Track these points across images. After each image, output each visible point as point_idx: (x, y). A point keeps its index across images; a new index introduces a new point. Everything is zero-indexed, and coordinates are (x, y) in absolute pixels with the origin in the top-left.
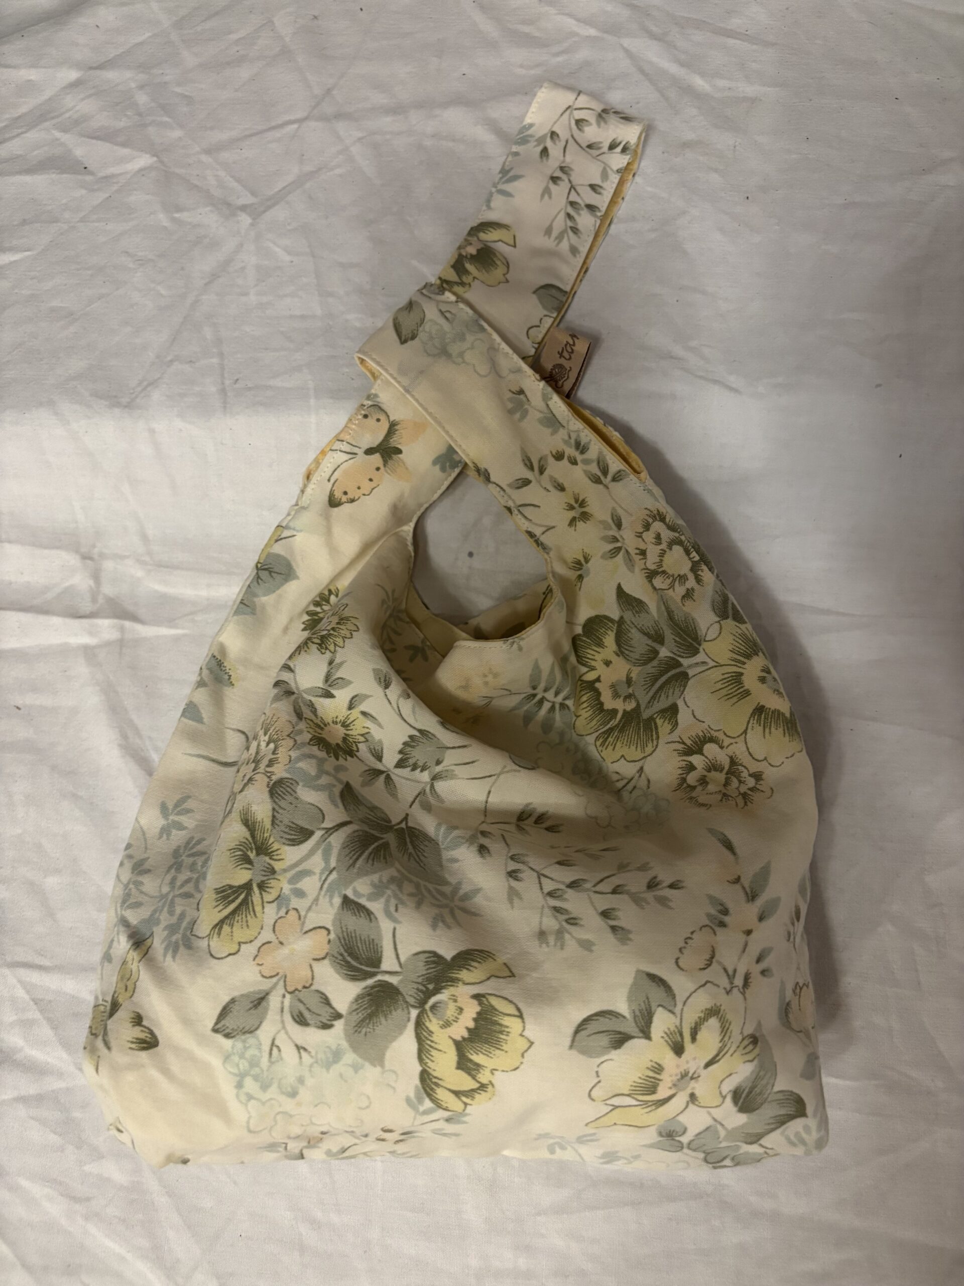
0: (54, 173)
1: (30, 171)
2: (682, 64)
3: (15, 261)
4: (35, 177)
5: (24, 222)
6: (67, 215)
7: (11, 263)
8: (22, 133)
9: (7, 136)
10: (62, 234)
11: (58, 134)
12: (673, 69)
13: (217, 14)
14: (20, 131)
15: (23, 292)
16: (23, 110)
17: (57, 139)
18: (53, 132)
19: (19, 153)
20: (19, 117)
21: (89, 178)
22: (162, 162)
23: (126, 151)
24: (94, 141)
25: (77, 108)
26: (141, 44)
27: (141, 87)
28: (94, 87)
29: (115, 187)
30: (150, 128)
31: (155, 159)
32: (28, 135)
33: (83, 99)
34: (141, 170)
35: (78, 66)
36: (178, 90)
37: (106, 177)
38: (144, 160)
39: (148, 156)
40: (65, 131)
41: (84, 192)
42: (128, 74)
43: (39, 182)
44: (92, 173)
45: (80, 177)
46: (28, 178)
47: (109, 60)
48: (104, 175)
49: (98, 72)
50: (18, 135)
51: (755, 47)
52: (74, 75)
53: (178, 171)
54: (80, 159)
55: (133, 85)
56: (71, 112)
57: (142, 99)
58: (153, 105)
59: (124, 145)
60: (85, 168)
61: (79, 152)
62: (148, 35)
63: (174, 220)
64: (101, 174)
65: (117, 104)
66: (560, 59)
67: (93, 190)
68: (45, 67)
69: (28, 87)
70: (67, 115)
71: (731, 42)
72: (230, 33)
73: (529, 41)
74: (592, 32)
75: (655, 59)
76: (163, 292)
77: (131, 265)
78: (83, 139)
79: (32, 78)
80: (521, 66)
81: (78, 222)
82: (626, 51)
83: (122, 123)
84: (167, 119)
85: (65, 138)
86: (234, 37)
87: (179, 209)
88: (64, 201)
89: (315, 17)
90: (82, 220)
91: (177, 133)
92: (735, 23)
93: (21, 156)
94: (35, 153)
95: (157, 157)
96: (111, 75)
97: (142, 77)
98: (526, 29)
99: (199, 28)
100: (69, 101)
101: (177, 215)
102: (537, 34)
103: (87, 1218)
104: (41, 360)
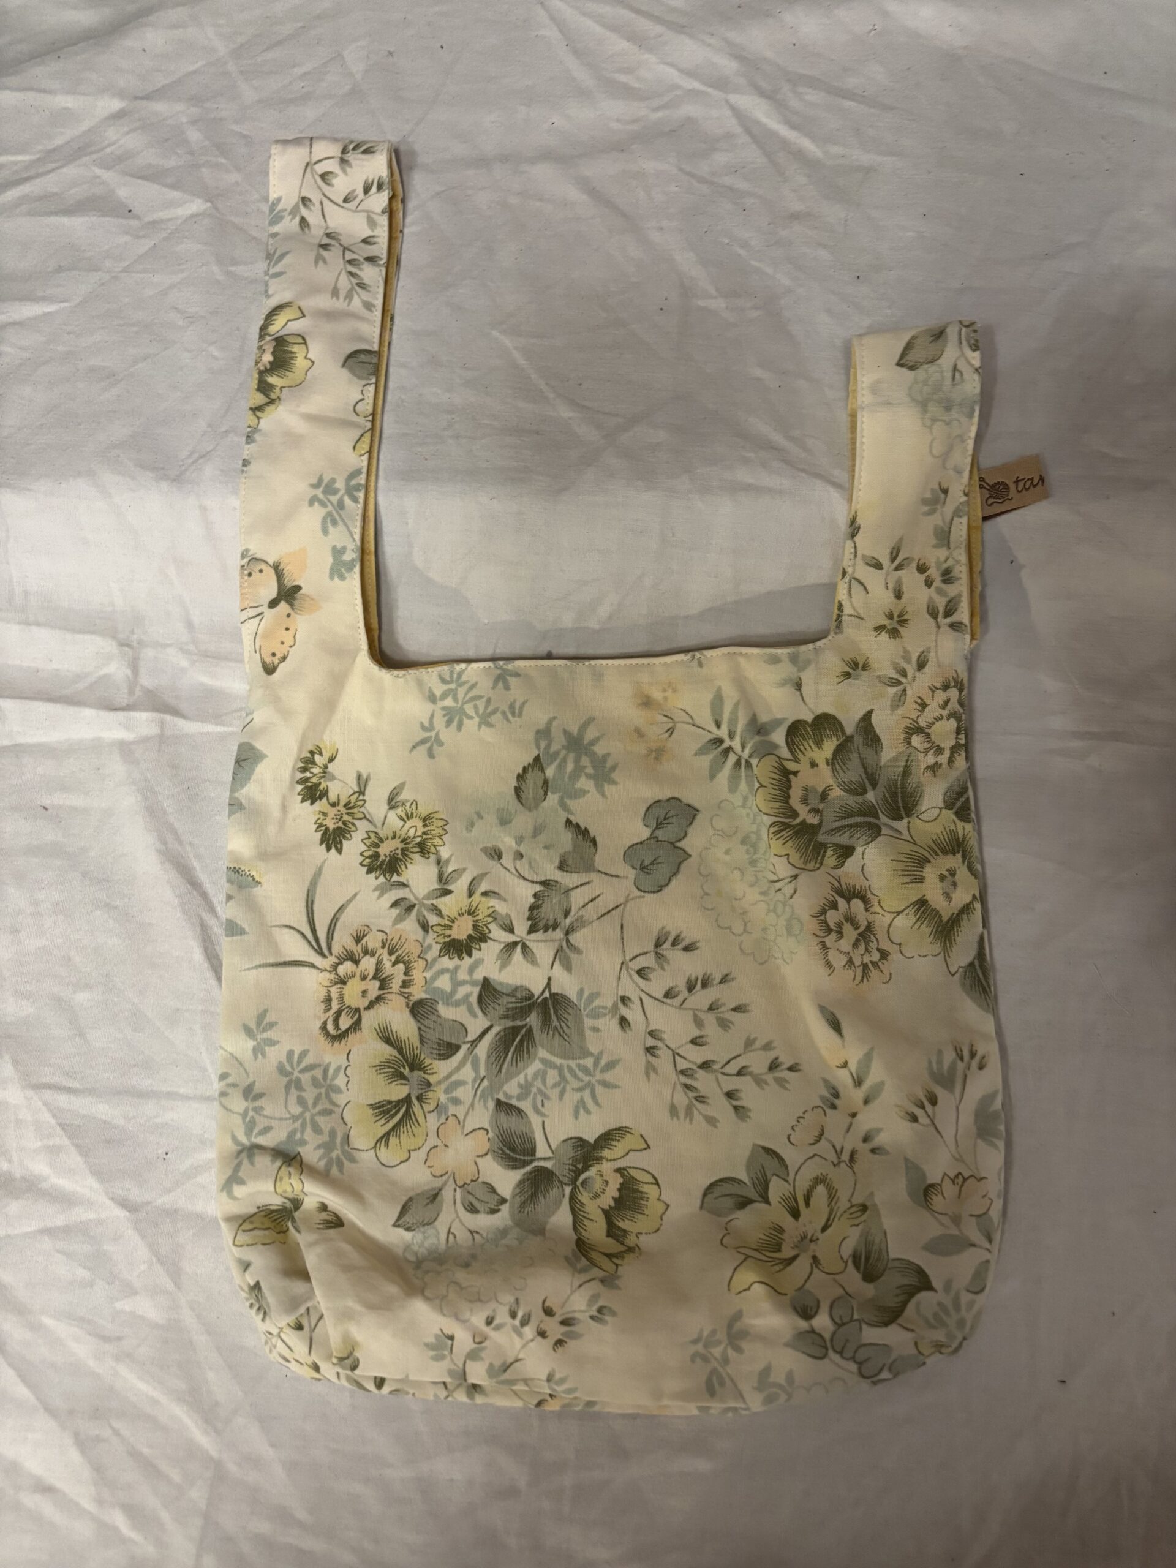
0: (94, 215)
1: (68, 212)
2: (793, 127)
3: (49, 313)
4: (73, 219)
5: (60, 269)
6: (108, 263)
7: (45, 314)
8: (58, 168)
9: (41, 171)
10: (103, 284)
11: (98, 171)
12: (784, 131)
13: (280, 43)
14: (53, 165)
15: (59, 348)
16: (59, 141)
17: (99, 177)
18: (93, 168)
19: (55, 190)
20: (54, 150)
21: (134, 223)
22: (217, 209)
23: (176, 194)
24: (139, 181)
25: (122, 142)
26: (195, 72)
27: (194, 122)
28: (140, 120)
29: (164, 234)
30: (204, 170)
31: (209, 204)
32: (65, 170)
33: (128, 133)
34: (192, 216)
35: (121, 94)
36: (236, 128)
37: (154, 222)
38: (196, 206)
39: (199, 201)
40: (107, 167)
41: (127, 238)
42: (179, 107)
43: (77, 225)
44: (137, 217)
45: (124, 222)
46: (65, 221)
47: (157, 90)
48: (151, 220)
49: (144, 103)
50: (53, 170)
51: (873, 110)
52: (116, 105)
53: (233, 218)
54: (124, 200)
55: (184, 120)
56: (113, 147)
57: (194, 136)
58: (207, 143)
59: (174, 187)
60: (130, 211)
61: (123, 193)
62: (200, 63)
63: (229, 274)
64: (149, 218)
65: (167, 140)
66: (660, 114)
67: (138, 237)
68: (84, 94)
69: (64, 116)
70: (108, 150)
71: (848, 104)
72: (294, 66)
73: (628, 92)
74: (697, 85)
75: (764, 119)
76: (216, 354)
77: (180, 323)
78: (128, 178)
79: (69, 105)
80: (618, 120)
81: (121, 272)
82: (734, 109)
83: (172, 162)
84: (223, 161)
85: (106, 175)
86: (297, 71)
87: (235, 262)
88: (106, 247)
89: (391, 53)
90: (126, 270)
91: (234, 177)
92: (852, 82)
93: (56, 194)
94: (73, 191)
95: (212, 202)
96: (160, 107)
97: (194, 110)
98: (623, 78)
99: (259, 59)
100: (111, 134)
101: (233, 269)
102: (636, 85)
103: (117, 1359)
104: (80, 424)
